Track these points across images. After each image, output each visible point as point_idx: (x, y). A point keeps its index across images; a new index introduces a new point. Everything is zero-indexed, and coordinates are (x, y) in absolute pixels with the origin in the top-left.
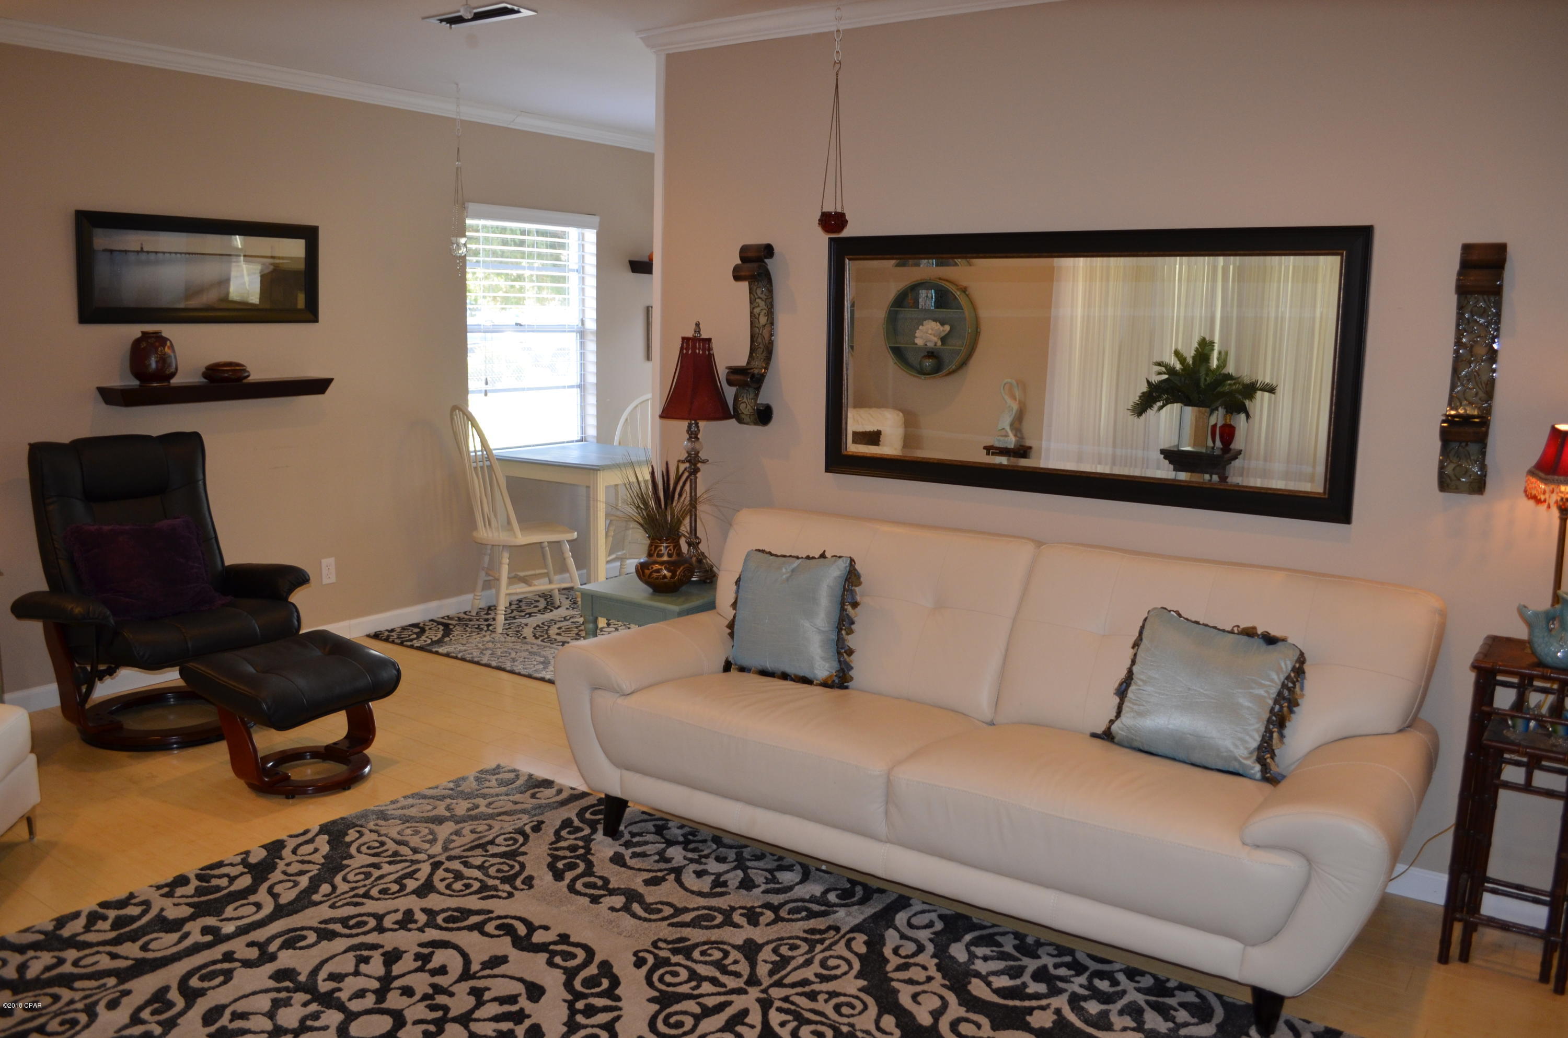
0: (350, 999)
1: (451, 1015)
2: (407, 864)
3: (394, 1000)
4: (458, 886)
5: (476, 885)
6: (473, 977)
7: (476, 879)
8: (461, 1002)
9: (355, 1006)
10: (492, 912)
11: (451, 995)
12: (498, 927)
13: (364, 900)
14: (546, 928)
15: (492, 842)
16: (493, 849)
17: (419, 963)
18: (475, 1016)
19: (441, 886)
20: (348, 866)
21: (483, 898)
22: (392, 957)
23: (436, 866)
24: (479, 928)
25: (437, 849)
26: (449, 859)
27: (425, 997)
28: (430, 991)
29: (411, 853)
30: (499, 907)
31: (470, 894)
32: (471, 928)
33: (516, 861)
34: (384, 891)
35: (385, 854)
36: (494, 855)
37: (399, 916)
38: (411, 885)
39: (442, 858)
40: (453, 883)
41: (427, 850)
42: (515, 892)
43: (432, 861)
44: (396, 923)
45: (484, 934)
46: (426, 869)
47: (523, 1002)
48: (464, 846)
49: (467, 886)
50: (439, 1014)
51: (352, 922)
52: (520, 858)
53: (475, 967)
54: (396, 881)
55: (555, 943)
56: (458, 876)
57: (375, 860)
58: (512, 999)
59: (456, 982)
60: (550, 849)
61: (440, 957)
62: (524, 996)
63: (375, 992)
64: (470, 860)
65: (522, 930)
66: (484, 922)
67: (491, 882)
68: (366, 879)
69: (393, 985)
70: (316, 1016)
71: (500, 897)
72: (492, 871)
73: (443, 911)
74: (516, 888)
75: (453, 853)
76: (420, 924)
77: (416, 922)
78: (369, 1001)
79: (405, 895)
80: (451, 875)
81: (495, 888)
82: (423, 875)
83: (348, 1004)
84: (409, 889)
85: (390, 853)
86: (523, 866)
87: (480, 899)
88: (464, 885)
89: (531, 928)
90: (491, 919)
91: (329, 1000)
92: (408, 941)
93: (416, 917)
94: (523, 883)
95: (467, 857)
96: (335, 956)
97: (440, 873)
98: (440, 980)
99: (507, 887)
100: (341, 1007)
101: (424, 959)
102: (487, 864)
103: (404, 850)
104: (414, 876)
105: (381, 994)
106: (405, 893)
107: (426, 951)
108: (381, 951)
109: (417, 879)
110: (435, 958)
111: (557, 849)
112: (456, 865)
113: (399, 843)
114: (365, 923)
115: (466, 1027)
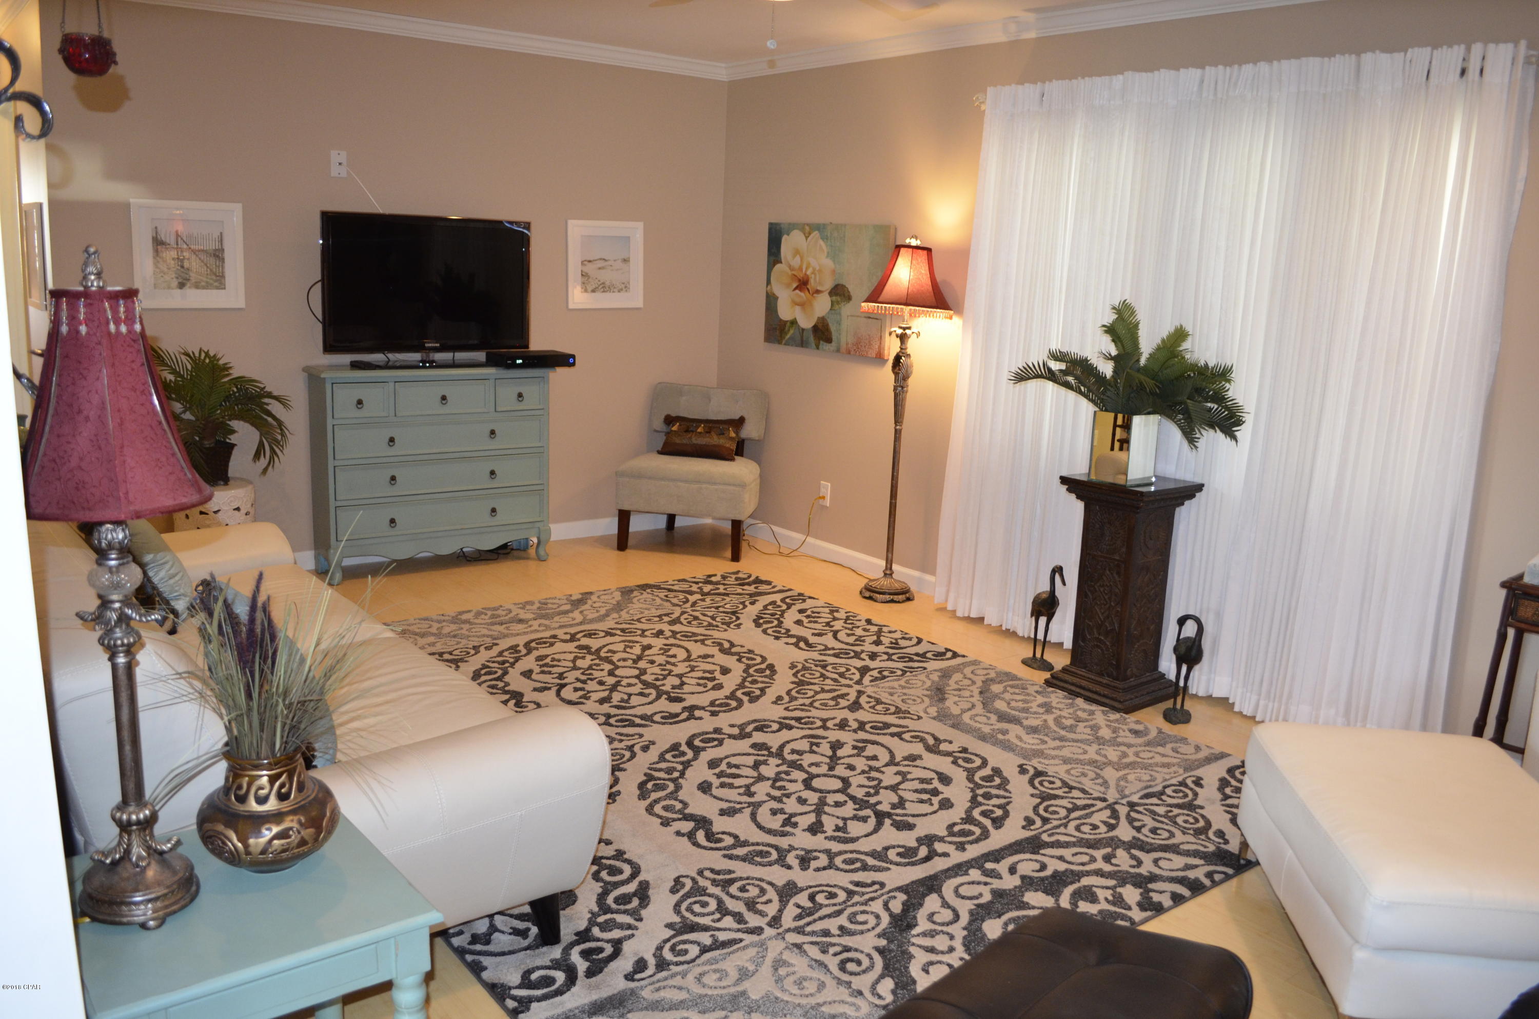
0: (846, 802)
1: (770, 782)
2: (808, 929)
3: (813, 797)
4: (753, 892)
5: (733, 889)
6: (750, 804)
7: (732, 897)
8: (762, 790)
9: (841, 797)
10: (725, 856)
11: (768, 795)
12: (720, 840)
13: (851, 887)
14: (678, 833)
15: (704, 950)
16: (705, 938)
17: (793, 820)
18: (753, 780)
19: (771, 894)
20: (879, 936)
21: (730, 872)
22: (815, 829)
23: (775, 921)
24: (739, 843)
25: (775, 948)
26: (758, 931)
27: (788, 796)
28: (785, 799)
29: (806, 947)
30: (716, 860)
31: (741, 879)
32: (745, 844)
33: (683, 917)
34: (832, 896)
35: (838, 949)
36: (706, 929)
37: (814, 864)
38: (802, 899)
39: (769, 932)
40: (759, 897)
41: (787, 948)
42: (694, 875)
43: (780, 930)
44: (816, 858)
45: (736, 837)
46: (788, 920)
47: (716, 782)
48: (738, 949)
49: (743, 889)
50: (778, 784)
51: (858, 865)
52: (677, 919)
53: (748, 811)
54: (821, 906)
55: (674, 820)
56: (751, 905)
57: (847, 941)
58: (723, 785)
59: (765, 802)
60: (636, 928)
61: (775, 823)
62: (714, 786)
63: (826, 804)
64: (736, 926)
65: (700, 836)
66: (734, 846)
67: (717, 891)
68: (854, 914)
69: (814, 807)
70: (868, 794)
71: (712, 871)
72: (713, 905)
73: (770, 864)
74: (693, 879)
75: (754, 938)
76: (794, 853)
77: (797, 857)
78: (831, 799)
79: (811, 887)
80: (759, 907)
81: (714, 882)
82: (791, 911)
83: (847, 799)
84: (805, 894)
85: (832, 950)
86: (677, 908)
87: (734, 872)
88: (747, 891)
89: (691, 836)
90: (725, 848)
91: (862, 804)
92: (802, 840)
93: (797, 861)
94: (683, 885)
95: (739, 930)
96: (866, 836)
97: (771, 910)
98: (775, 805)
99: (702, 882)
100: (853, 798)
101: (789, 821)
102: (717, 916)
103: (814, 952)
104: (799, 911)
105: (822, 803)
106: (811, 890)
107: (788, 829)
108: (826, 835)
109: (798, 906)
110: (780, 823)
111: (629, 927)
112: (754, 921)
113: (822, 964)
114: (845, 862)
115: (760, 774)
